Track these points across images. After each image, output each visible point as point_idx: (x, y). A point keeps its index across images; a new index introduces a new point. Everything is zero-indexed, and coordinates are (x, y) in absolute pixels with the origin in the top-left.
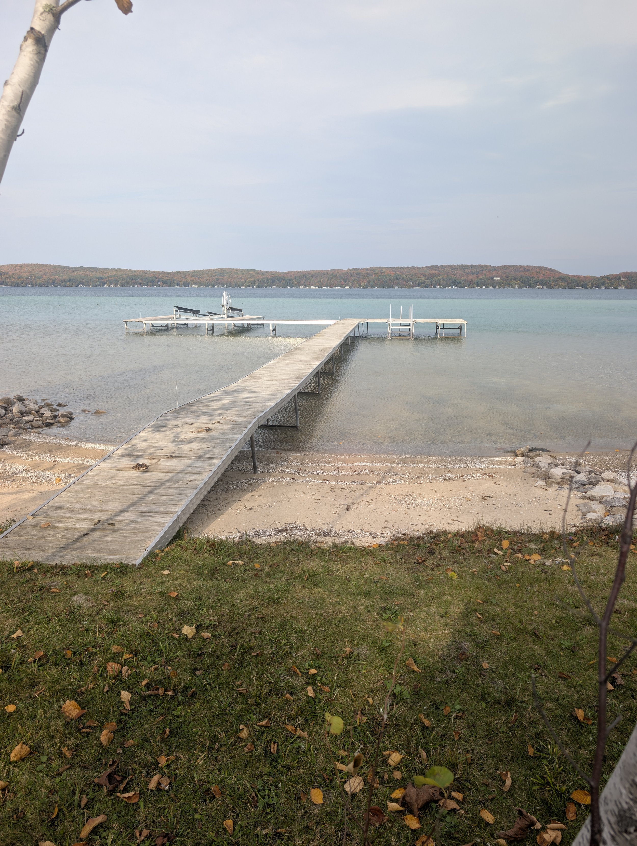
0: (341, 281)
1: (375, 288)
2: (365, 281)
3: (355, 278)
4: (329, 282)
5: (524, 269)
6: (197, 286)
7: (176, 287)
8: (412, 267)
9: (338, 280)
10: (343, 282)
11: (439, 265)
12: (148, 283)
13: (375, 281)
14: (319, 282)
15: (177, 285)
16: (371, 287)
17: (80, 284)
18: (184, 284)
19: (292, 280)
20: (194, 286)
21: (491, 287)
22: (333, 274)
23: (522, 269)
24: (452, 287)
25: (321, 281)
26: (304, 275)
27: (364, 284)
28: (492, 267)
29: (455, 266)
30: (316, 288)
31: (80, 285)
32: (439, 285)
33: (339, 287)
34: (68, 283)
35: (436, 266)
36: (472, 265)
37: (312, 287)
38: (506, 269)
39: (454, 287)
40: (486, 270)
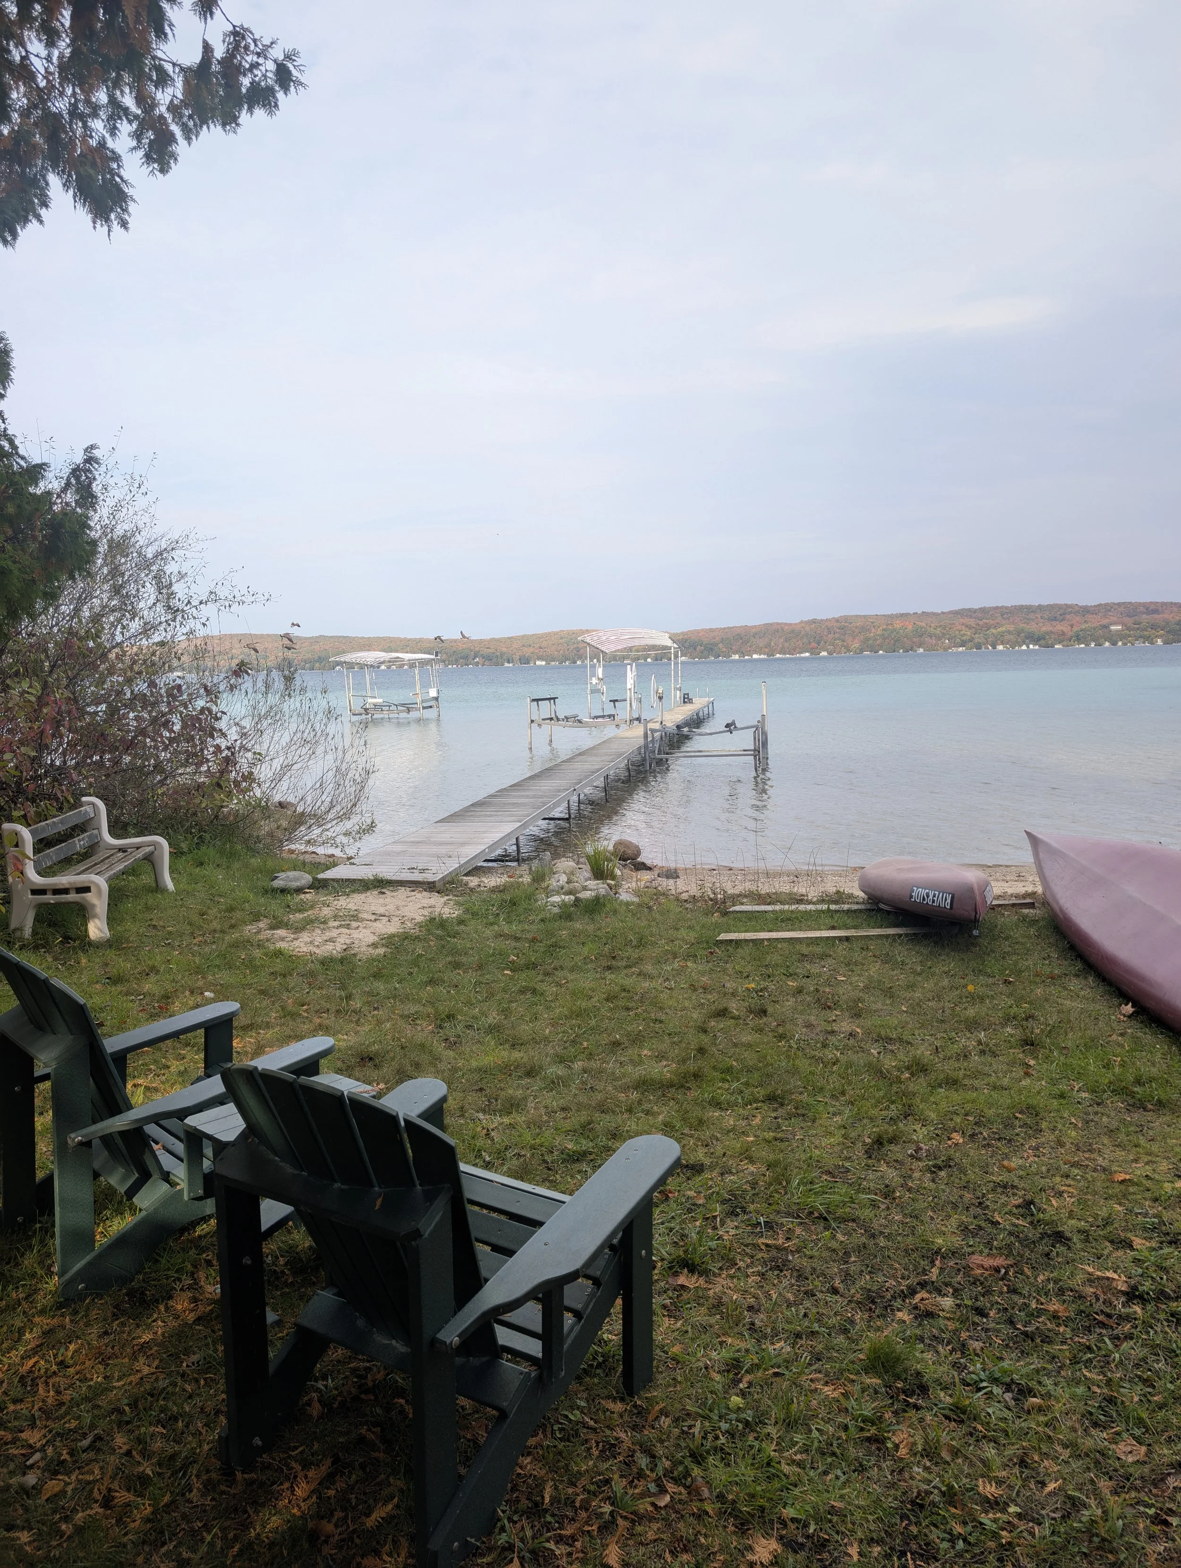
0: (810, 643)
1: (877, 652)
2: (856, 641)
3: (837, 636)
4: (787, 644)
5: (1147, 609)
6: (544, 663)
7: (506, 665)
8: (923, 612)
9: (805, 640)
10: (814, 645)
11: (976, 607)
12: (457, 660)
13: (876, 640)
14: (768, 645)
15: (509, 662)
16: (871, 651)
17: (338, 665)
18: (520, 659)
19: (717, 645)
20: (538, 663)
21: (1107, 644)
22: (793, 631)
23: (1142, 609)
24: (1028, 647)
25: (772, 644)
26: (738, 635)
27: (856, 645)
28: (1081, 607)
29: (1007, 608)
30: (762, 656)
31: (338, 668)
32: (1002, 643)
33: (807, 654)
34: (317, 665)
35: (970, 610)
36: (1040, 605)
37: (755, 656)
38: (1110, 611)
39: (1031, 646)
40: (1070, 613)
